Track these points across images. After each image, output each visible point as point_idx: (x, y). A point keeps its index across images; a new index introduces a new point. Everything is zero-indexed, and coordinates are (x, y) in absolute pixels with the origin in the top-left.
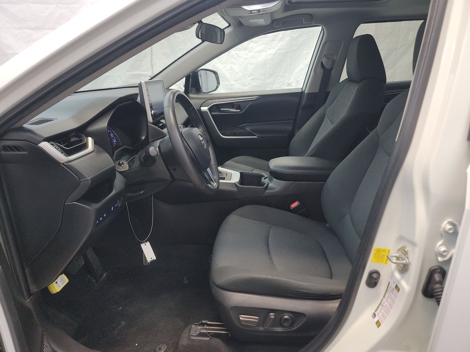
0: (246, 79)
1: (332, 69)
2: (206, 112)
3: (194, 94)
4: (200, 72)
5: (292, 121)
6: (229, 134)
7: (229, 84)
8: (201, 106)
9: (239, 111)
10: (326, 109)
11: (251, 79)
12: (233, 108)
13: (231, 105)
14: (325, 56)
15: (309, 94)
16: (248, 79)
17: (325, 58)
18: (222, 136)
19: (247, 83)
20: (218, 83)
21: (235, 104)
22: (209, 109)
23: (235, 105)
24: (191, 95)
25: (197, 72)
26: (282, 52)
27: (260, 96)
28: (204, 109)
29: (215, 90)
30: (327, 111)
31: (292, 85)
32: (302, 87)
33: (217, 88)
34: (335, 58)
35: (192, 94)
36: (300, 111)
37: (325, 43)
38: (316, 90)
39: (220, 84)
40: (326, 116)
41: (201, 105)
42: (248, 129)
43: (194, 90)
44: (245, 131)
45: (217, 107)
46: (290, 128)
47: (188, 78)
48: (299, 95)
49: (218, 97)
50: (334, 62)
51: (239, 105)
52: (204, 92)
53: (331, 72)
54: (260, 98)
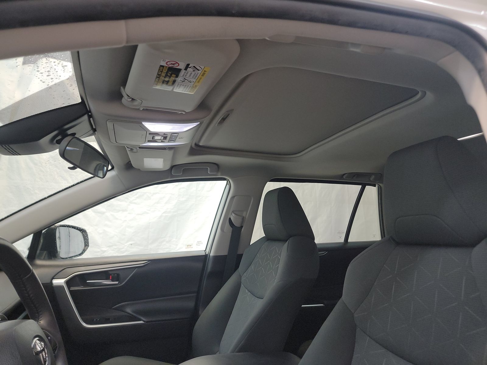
0: (123, 244)
1: (242, 227)
2: (60, 287)
3: (44, 259)
4: (59, 229)
5: (195, 294)
6: (96, 320)
7: (99, 250)
8: (53, 278)
9: (117, 283)
10: (240, 277)
11: (129, 244)
12: (107, 279)
13: (105, 275)
14: (233, 212)
15: (216, 258)
16: (126, 244)
17: (233, 214)
18: (84, 324)
19: (124, 249)
20: (87, 244)
21: (110, 273)
22: (67, 283)
23: (111, 275)
24: (38, 262)
25: (55, 229)
26: (169, 215)
27: (149, 260)
28: (59, 282)
29: (80, 255)
30: (243, 279)
31: (192, 247)
32: (205, 250)
33: (84, 251)
34: (244, 214)
35: (40, 259)
36: (205, 281)
37: (233, 197)
38: (225, 252)
39: (88, 246)
40: (242, 285)
41: (55, 276)
42: (129, 310)
43: (46, 254)
44: (123, 313)
45: (82, 278)
46: (191, 304)
47: (37, 235)
48: (202, 259)
49: (84, 264)
50: (243, 219)
51: (118, 275)
52: (62, 257)
53: (241, 231)
54: (150, 263)
